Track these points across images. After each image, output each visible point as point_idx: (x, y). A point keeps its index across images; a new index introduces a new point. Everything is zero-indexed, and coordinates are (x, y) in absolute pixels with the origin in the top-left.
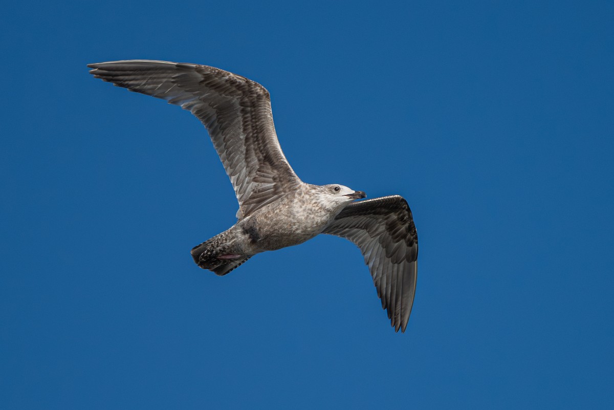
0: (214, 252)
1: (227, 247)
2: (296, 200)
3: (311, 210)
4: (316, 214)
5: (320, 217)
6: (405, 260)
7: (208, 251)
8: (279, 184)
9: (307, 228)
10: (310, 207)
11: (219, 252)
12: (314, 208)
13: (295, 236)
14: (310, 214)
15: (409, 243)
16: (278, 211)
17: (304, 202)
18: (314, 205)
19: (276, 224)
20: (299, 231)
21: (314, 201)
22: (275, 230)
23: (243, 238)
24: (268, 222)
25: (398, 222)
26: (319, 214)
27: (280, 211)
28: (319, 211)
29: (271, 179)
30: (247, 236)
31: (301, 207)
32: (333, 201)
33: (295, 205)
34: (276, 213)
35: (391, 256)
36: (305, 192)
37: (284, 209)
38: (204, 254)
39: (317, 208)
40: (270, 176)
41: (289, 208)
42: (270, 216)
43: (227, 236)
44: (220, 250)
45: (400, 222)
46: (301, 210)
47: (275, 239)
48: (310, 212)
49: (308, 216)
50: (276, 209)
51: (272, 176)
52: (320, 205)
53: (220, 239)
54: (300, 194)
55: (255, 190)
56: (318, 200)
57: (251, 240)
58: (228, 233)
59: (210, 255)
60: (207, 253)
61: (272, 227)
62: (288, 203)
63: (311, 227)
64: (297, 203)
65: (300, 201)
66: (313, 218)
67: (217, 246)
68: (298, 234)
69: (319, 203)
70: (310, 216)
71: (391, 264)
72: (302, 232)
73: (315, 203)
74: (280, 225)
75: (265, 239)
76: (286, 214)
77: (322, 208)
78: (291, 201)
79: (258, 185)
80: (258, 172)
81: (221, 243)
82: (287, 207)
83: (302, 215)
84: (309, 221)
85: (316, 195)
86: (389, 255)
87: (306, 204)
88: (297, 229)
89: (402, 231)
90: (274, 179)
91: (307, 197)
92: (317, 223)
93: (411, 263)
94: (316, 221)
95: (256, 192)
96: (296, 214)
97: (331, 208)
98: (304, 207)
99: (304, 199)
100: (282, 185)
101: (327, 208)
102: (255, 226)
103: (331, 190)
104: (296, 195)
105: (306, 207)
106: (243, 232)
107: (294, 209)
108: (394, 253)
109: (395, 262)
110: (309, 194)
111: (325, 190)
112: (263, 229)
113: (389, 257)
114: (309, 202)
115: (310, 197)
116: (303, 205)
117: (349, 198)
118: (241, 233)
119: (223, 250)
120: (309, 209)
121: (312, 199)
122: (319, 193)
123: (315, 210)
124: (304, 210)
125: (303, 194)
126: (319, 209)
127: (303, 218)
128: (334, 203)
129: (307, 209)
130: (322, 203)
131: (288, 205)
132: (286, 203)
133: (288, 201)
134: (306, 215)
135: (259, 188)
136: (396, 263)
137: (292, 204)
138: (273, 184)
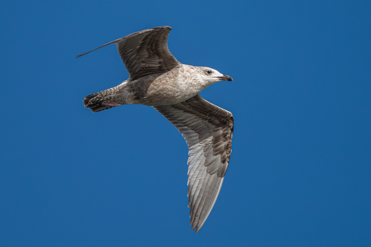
0: (102, 99)
1: (113, 97)
2: (180, 76)
3: (191, 84)
4: (195, 87)
5: (197, 89)
6: (216, 173)
7: (97, 98)
8: (164, 65)
9: (185, 96)
10: (191, 82)
11: (105, 99)
12: (193, 83)
13: (176, 100)
14: (190, 86)
15: (223, 159)
16: (165, 81)
17: (186, 78)
18: (194, 81)
19: (162, 90)
20: (179, 97)
21: (193, 78)
22: (160, 94)
23: (129, 94)
24: (155, 87)
25: (221, 137)
26: (196, 88)
27: (167, 82)
28: (197, 85)
29: (157, 63)
30: (132, 94)
31: (184, 81)
32: (207, 80)
33: (179, 79)
34: (163, 83)
35: (208, 165)
36: (187, 70)
37: (170, 81)
38: (93, 99)
39: (196, 83)
40: (156, 61)
41: (174, 80)
42: (157, 83)
43: (115, 90)
44: (107, 99)
45: (223, 138)
46: (184, 83)
47: (157, 99)
48: (190, 85)
49: (188, 87)
50: (163, 80)
51: (158, 61)
52: (197, 81)
53: (109, 92)
54: (183, 71)
55: (143, 67)
56: (196, 78)
57: (136, 96)
58: (116, 88)
59: (98, 101)
60: (96, 99)
61: (158, 91)
62: (173, 76)
63: (189, 95)
64: (180, 77)
65: (183, 76)
66: (192, 90)
67: (106, 96)
68: (178, 99)
69: (197, 80)
70: (190, 87)
71: (205, 172)
72: (181, 98)
73: (194, 79)
74: (165, 92)
75: (149, 98)
76: (172, 84)
77: (199, 84)
78: (176, 76)
79: (146, 65)
80: (147, 59)
81: (110, 94)
82: (173, 79)
83: (185, 87)
84: (188, 91)
85: (195, 74)
86: (207, 164)
87: (188, 79)
88: (178, 96)
89: (222, 146)
90: (160, 63)
91: (188, 74)
92: (193, 94)
93: (219, 178)
94: (193, 92)
95: (144, 68)
96: (180, 85)
97: (205, 85)
98: (186, 81)
99: (186, 76)
100: (167, 66)
101: (202, 84)
102: (142, 88)
103: (205, 72)
104: (180, 72)
105: (188, 81)
106: (130, 90)
107: (179, 82)
108: (210, 164)
109: (209, 171)
110: (189, 73)
111: (201, 72)
112: (149, 91)
113: (206, 166)
114: (190, 78)
115: (191, 74)
116: (186, 80)
117: (219, 79)
118: (128, 90)
119: (109, 99)
120: (190, 83)
121: (192, 77)
122: (196, 72)
123: (194, 84)
124: (186, 83)
125: (185, 72)
126: (197, 84)
127: (185, 88)
128: (207, 81)
129: (189, 82)
130: (199, 80)
131: (174, 78)
132: (172, 76)
133: (173, 75)
134: (187, 87)
135: (147, 66)
136: (209, 173)
137: (177, 78)
138: (159, 65)
